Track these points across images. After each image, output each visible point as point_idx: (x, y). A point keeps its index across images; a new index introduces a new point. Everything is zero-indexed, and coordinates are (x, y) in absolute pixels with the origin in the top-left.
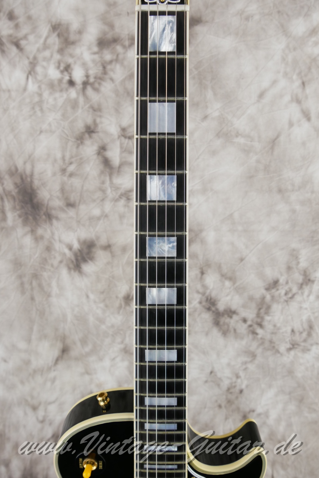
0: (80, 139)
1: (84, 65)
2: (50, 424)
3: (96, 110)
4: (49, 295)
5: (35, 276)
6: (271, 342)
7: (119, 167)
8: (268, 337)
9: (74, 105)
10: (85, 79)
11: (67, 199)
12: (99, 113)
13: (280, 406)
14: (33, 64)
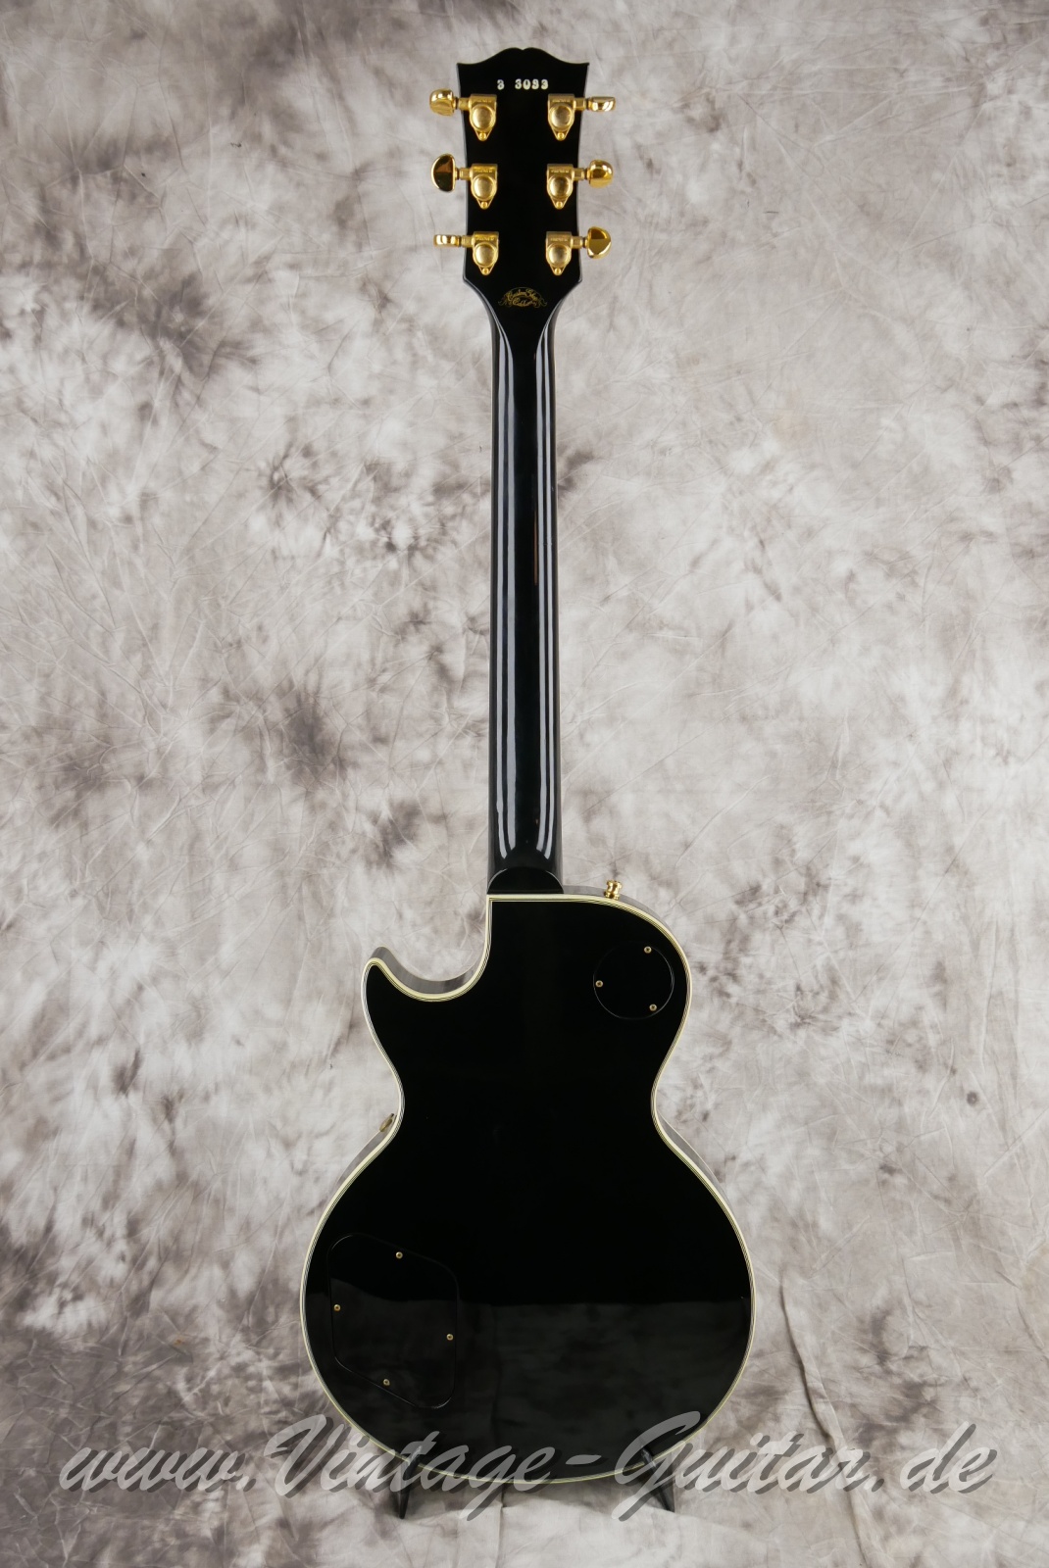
0: (401, 634)
1: (412, 520)
2: (317, 1180)
3: (429, 588)
4: (331, 915)
5: (309, 877)
6: (757, 1010)
7: (464, 680)
8: (751, 1000)
9: (394, 579)
10: (412, 541)
11: (374, 729)
12: (432, 594)
13: (789, 1149)
14: (335, 518)
